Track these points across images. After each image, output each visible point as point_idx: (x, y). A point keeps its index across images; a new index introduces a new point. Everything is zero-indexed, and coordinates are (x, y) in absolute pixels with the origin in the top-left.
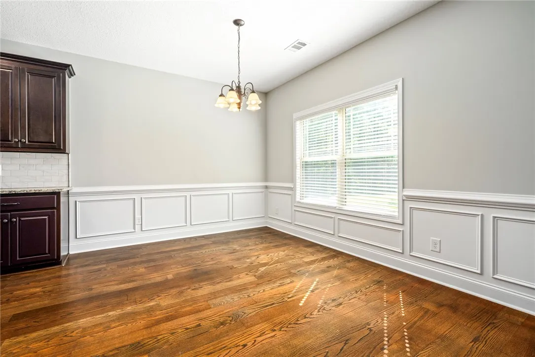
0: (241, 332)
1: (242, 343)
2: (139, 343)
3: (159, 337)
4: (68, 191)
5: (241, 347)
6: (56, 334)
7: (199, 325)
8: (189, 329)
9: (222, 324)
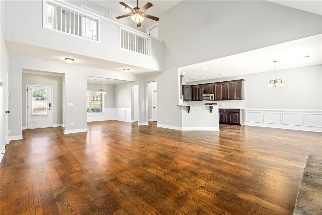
4: (244, 109)
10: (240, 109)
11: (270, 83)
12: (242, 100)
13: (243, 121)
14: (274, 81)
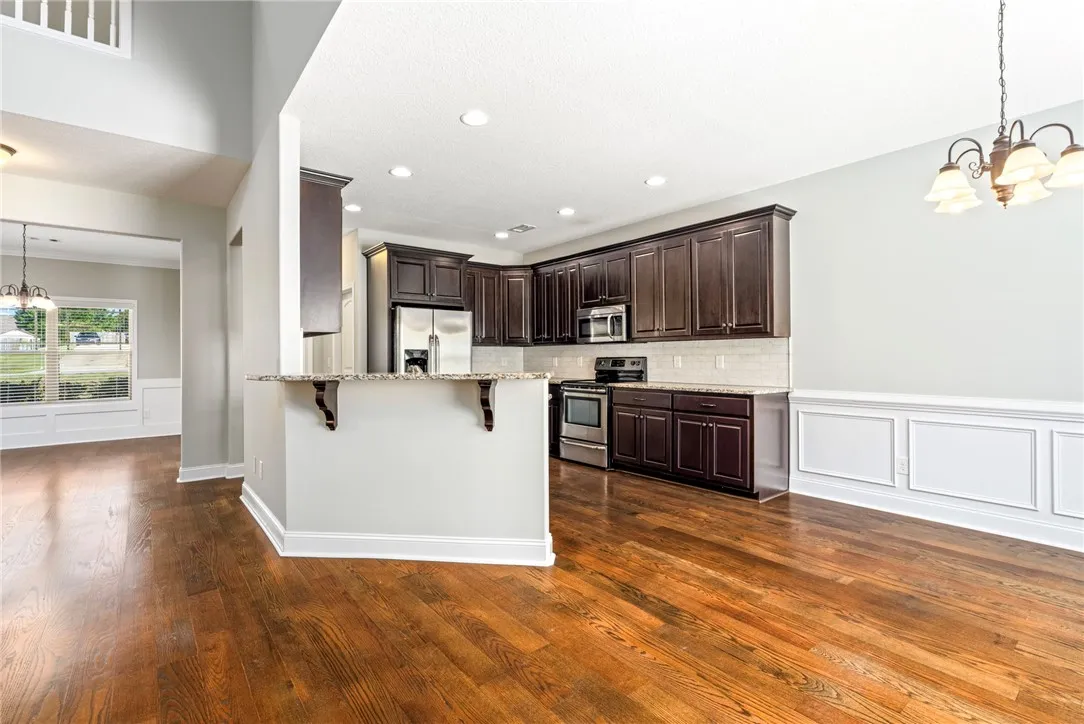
0: (776, 703)
1: (748, 708)
2: (678, 610)
3: (698, 622)
4: (788, 393)
5: (740, 710)
6: (654, 557)
7: (752, 649)
8: (736, 642)
9: (779, 674)
10: (751, 397)
11: (949, 167)
12: (770, 335)
13: (781, 466)
14: (988, 149)
